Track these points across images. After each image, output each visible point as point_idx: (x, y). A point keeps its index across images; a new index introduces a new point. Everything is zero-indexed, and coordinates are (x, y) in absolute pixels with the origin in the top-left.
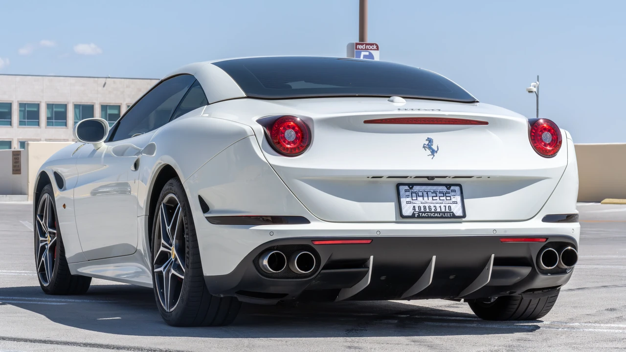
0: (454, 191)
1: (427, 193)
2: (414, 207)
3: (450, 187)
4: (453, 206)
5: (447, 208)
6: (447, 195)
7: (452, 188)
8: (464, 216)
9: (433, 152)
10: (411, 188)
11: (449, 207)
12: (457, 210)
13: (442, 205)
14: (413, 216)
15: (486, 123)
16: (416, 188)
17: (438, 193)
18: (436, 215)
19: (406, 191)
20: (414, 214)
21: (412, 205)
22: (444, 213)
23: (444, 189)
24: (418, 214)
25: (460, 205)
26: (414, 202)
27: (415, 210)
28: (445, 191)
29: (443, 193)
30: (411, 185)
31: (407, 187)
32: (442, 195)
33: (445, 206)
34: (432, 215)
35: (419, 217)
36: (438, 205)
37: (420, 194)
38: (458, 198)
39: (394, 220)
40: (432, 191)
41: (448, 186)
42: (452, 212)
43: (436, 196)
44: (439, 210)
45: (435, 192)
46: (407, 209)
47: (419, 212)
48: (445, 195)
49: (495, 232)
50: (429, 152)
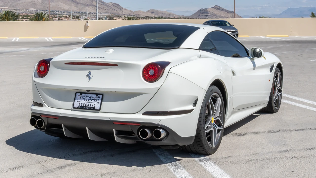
0: (99, 97)
1: (87, 98)
2: (80, 103)
3: (98, 95)
4: (96, 104)
5: (93, 105)
6: (96, 99)
7: (99, 96)
8: (100, 110)
9: (90, 78)
10: (81, 95)
11: (95, 105)
12: (97, 107)
13: (92, 104)
15: (117, 65)
16: (83, 95)
17: (92, 98)
18: (87, 108)
19: (79, 96)
20: (78, 107)
21: (79, 103)
22: (91, 107)
23: (95, 96)
24: (80, 107)
25: (99, 104)
26: (80, 101)
27: (80, 105)
28: (95, 97)
29: (94, 98)
30: (81, 93)
31: (79, 94)
32: (93, 99)
33: (93, 104)
34: (85, 108)
35: (80, 108)
36: (90, 104)
37: (84, 98)
38: (100, 101)
39: (71, 109)
40: (89, 97)
41: (97, 94)
42: (95, 108)
43: (91, 99)
44: (89, 106)
45: (90, 97)
46: (77, 104)
47: (81, 106)
48: (95, 99)
49: (110, 119)
50: (88, 78)
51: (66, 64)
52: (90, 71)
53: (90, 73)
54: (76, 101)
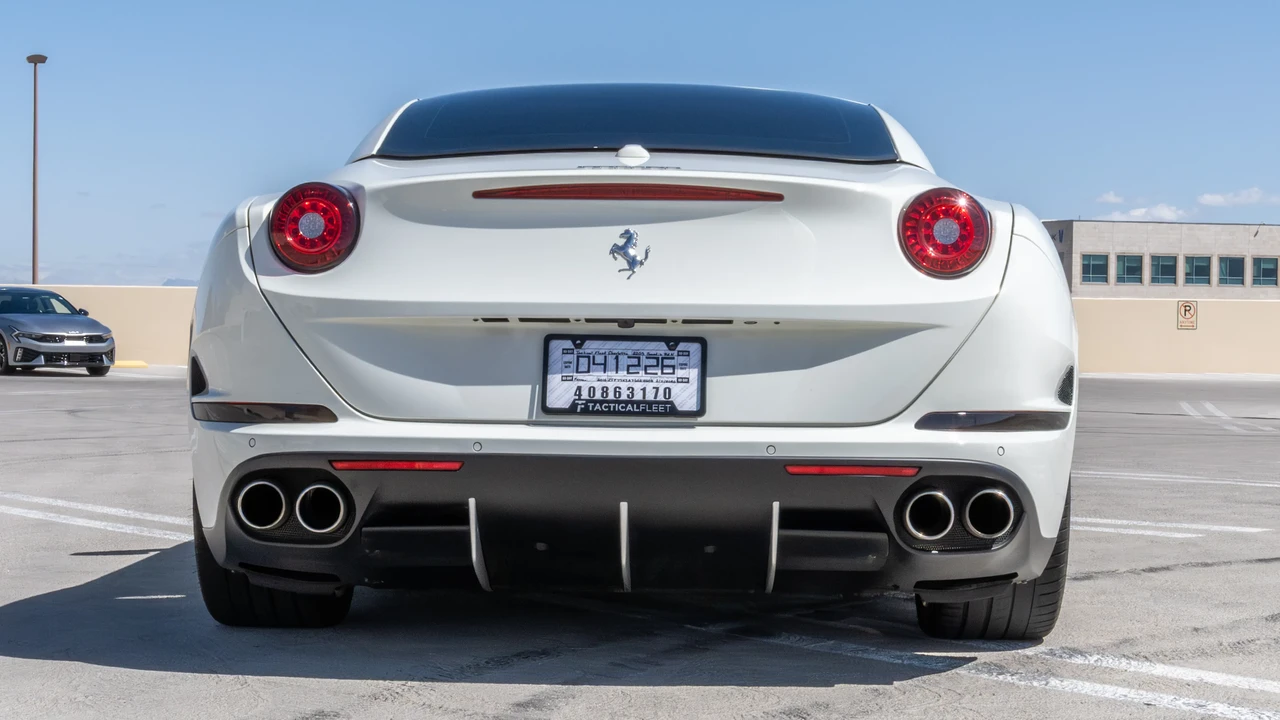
0: (687, 354)
1: (617, 358)
2: (579, 388)
3: (677, 345)
4: (676, 389)
5: (661, 392)
6: (666, 362)
7: (682, 346)
8: (701, 411)
9: (633, 263)
10: (579, 346)
11: (668, 391)
12: (685, 397)
13: (650, 387)
14: (572, 410)
15: (779, 197)
16: (591, 346)
17: (643, 358)
18: (629, 407)
19: (566, 351)
20: (574, 405)
21: (574, 385)
22: (650, 403)
23: (661, 348)
24: (586, 405)
25: (694, 385)
26: (580, 376)
27: (580, 395)
28: (662, 353)
29: (657, 359)
30: (579, 340)
31: (568, 344)
32: (654, 362)
33: (657, 389)
34: (619, 407)
35: (586, 411)
36: (638, 386)
37: (599, 359)
38: (693, 374)
39: (525, 417)
40: (630, 353)
41: (672, 341)
42: (672, 403)
43: (639, 365)
44: (638, 396)
45: (637, 356)
46: (561, 393)
47: (588, 401)
48: (660, 362)
49: (771, 450)
50: (622, 263)
51: (478, 195)
52: (632, 229)
53: (629, 237)
54: (554, 380)
